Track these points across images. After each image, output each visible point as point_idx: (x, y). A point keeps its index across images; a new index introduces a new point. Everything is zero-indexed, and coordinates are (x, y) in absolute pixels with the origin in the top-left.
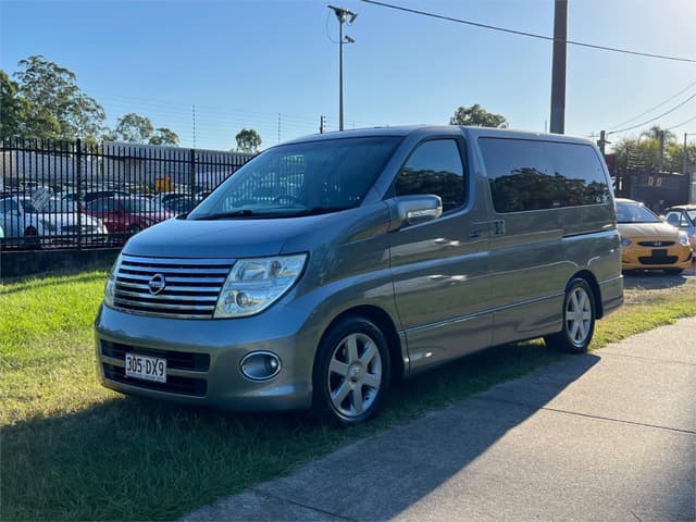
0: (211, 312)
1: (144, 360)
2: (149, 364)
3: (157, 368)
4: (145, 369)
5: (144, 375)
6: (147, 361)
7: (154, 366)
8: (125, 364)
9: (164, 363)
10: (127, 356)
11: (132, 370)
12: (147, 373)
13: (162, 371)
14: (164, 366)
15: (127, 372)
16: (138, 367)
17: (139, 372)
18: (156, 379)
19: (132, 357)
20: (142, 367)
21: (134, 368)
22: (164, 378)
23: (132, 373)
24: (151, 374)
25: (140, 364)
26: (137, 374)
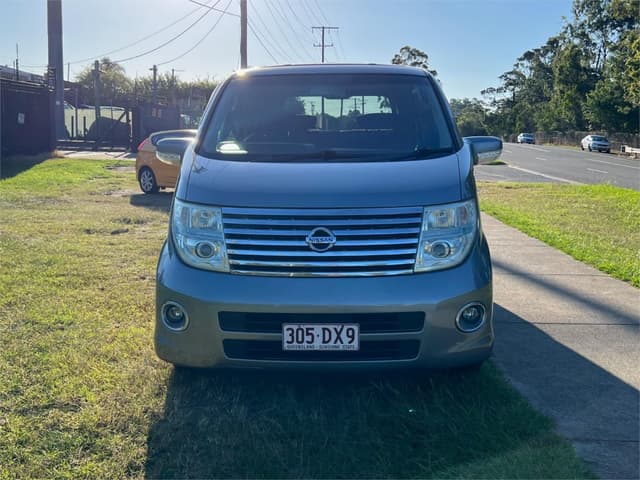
1: (318, 329)
2: (327, 332)
3: (343, 335)
4: (321, 338)
5: (318, 345)
6: (324, 329)
7: (339, 334)
8: (282, 338)
9: (356, 328)
10: (286, 327)
11: (295, 343)
12: (324, 342)
13: (353, 337)
14: (356, 332)
15: (286, 346)
16: (309, 338)
17: (308, 342)
18: (341, 348)
19: (295, 327)
20: (315, 337)
21: (300, 340)
22: (355, 345)
23: (295, 346)
24: (331, 343)
25: (311, 334)
26: (305, 346)
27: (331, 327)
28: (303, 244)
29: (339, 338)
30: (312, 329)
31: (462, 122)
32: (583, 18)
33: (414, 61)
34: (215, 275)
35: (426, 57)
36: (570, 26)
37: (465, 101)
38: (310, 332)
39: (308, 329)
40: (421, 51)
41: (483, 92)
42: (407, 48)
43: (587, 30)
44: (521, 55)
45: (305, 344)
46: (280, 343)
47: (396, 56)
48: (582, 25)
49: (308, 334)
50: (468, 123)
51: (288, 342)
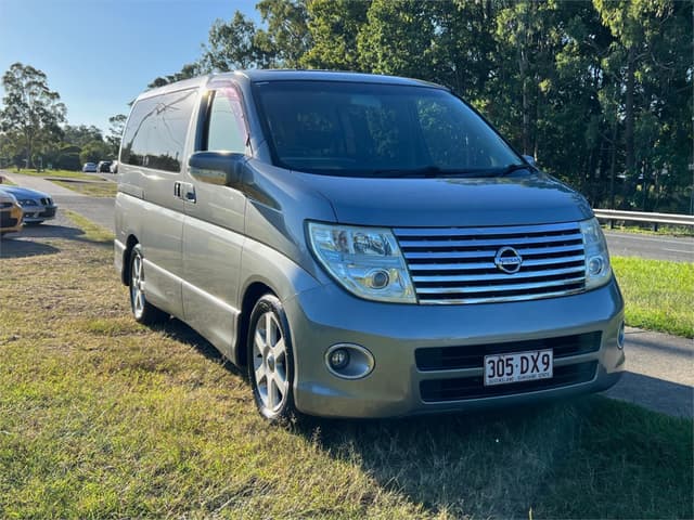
0: (582, 284)
1: (516, 358)
2: (525, 361)
3: (539, 363)
4: (520, 367)
5: (517, 377)
6: (522, 358)
7: (535, 362)
8: (484, 372)
9: (550, 353)
10: (487, 360)
11: (496, 377)
12: (522, 372)
13: (548, 364)
14: (551, 357)
15: (488, 381)
16: (508, 370)
17: (508, 374)
18: (537, 378)
19: (496, 359)
20: (514, 367)
21: (501, 373)
22: (550, 373)
23: (496, 381)
24: (529, 373)
25: (511, 365)
26: (505, 379)
27: (528, 355)
28: (492, 266)
29: (535, 366)
30: (512, 359)
31: (87, 152)
32: (221, 48)
33: (29, 79)
34: (400, 307)
35: (44, 75)
36: (211, 55)
37: (81, 129)
38: (510, 362)
39: (507, 360)
40: (37, 69)
41: (112, 120)
42: (18, 65)
43: (227, 60)
44: (152, 82)
45: (505, 376)
46: (482, 378)
47: (8, 73)
48: (221, 55)
49: (508, 365)
50: (94, 153)
51: (490, 377)
